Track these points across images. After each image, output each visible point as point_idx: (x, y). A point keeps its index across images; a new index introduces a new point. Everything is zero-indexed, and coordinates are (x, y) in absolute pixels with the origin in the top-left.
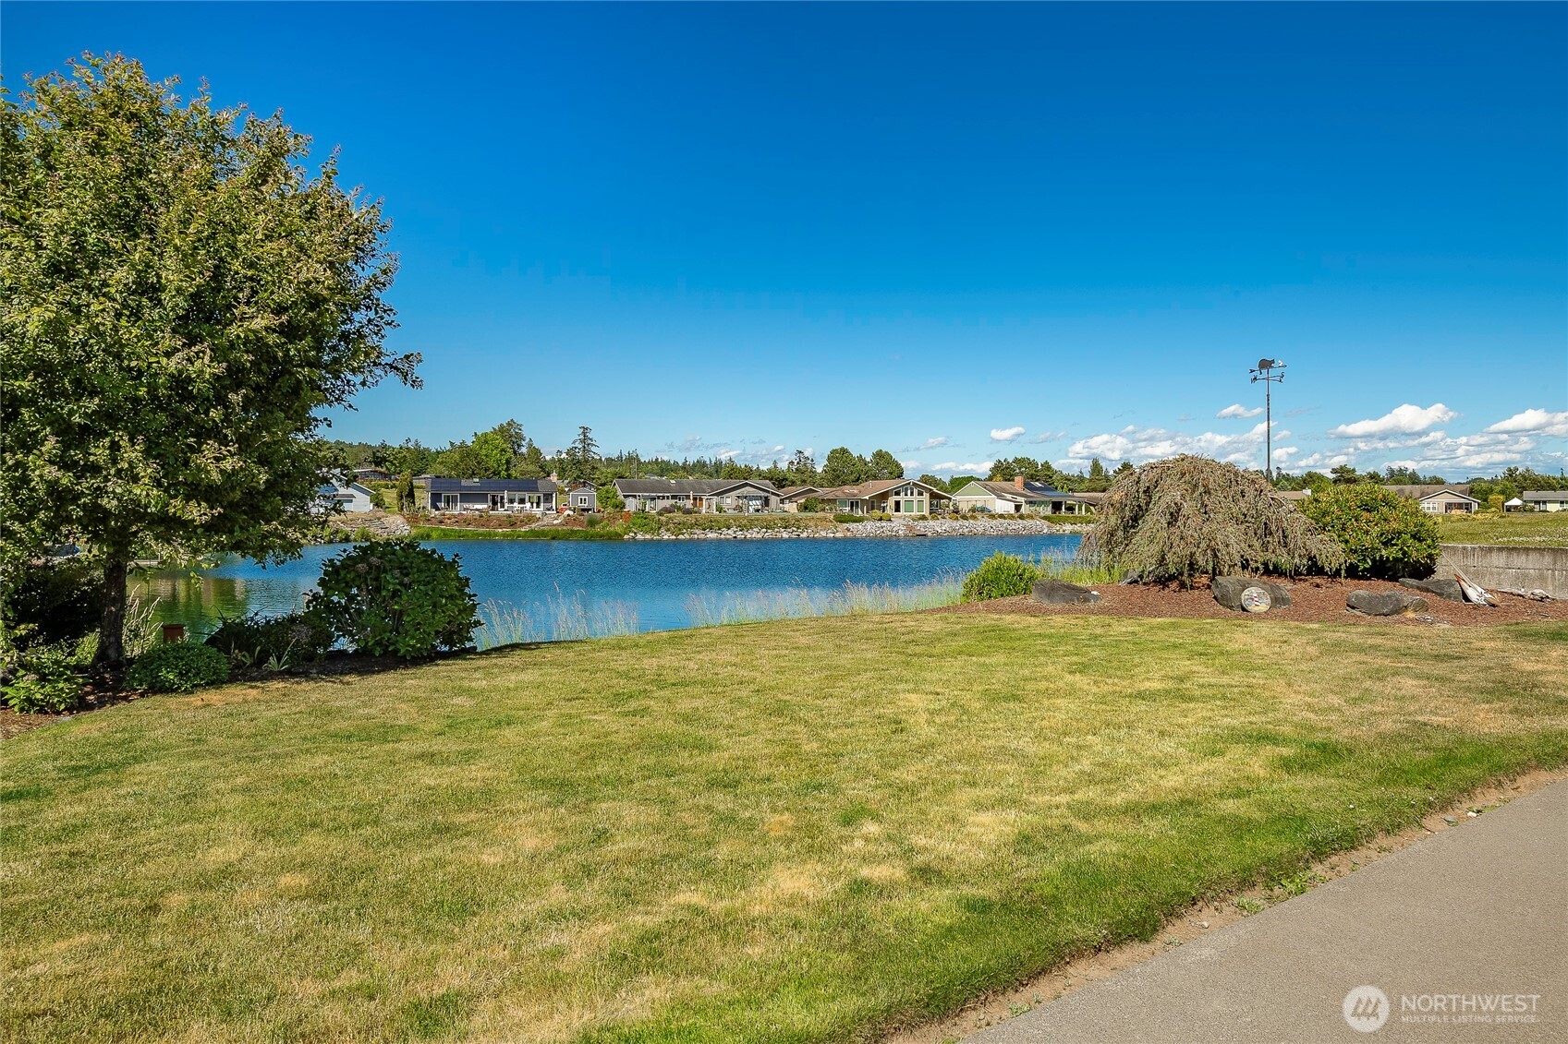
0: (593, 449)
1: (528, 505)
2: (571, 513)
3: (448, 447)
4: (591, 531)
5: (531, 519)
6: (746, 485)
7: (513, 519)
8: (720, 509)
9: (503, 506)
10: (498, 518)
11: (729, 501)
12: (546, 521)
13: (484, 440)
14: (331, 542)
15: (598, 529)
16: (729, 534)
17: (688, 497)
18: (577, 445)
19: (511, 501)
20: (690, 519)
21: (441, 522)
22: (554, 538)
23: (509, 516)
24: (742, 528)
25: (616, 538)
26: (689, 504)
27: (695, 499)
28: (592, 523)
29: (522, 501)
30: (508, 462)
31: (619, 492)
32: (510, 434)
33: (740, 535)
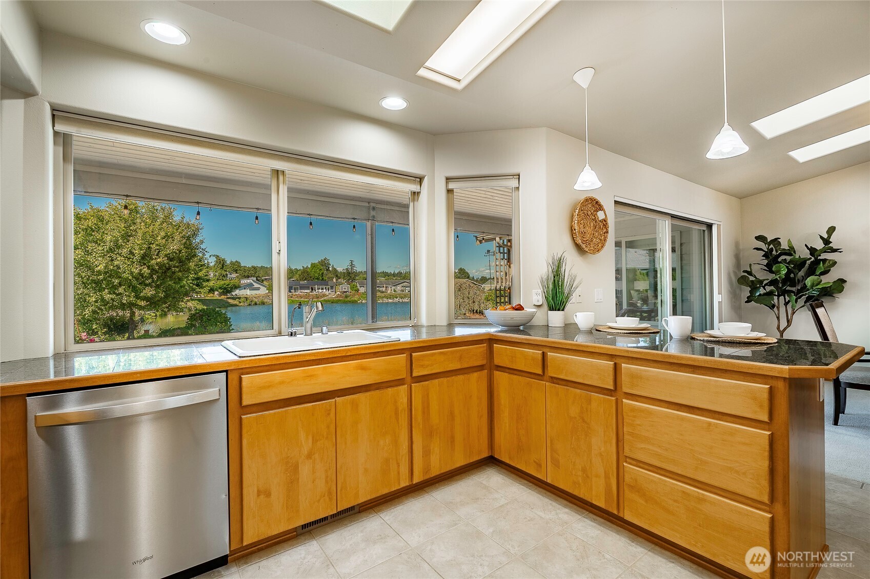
0: (355, 268)
1: (325, 290)
2: (339, 293)
3: (302, 268)
4: (346, 300)
5: (324, 295)
6: (405, 282)
7: (318, 296)
8: (395, 291)
9: (315, 291)
10: (312, 295)
11: (399, 288)
12: (330, 296)
13: (313, 265)
14: (250, 305)
15: (348, 299)
16: (396, 300)
17: (384, 287)
18: (349, 267)
19: (319, 289)
20: (383, 295)
21: (291, 297)
22: (332, 303)
23: (317, 295)
24: (402, 298)
25: (355, 302)
26: (384, 289)
27: (386, 287)
28: (346, 297)
29: (322, 289)
30: (322, 273)
31: (358, 285)
32: (324, 264)
33: (401, 300)
